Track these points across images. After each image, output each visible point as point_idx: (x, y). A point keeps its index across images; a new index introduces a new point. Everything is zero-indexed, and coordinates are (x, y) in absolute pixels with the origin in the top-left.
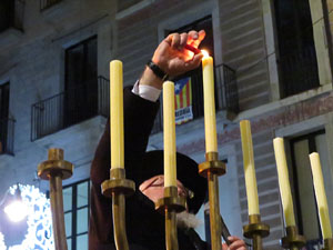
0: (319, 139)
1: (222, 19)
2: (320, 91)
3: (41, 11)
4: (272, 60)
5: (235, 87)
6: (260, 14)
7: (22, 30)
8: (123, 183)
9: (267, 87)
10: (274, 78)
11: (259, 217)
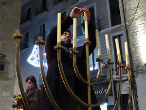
0: (121, 37)
1: (97, 7)
2: (121, 25)
3: (53, 6)
4: (109, 17)
5: (100, 24)
6: (106, 6)
7: (48, 11)
8: (60, 46)
9: (108, 24)
10: (110, 22)
11: (100, 56)
